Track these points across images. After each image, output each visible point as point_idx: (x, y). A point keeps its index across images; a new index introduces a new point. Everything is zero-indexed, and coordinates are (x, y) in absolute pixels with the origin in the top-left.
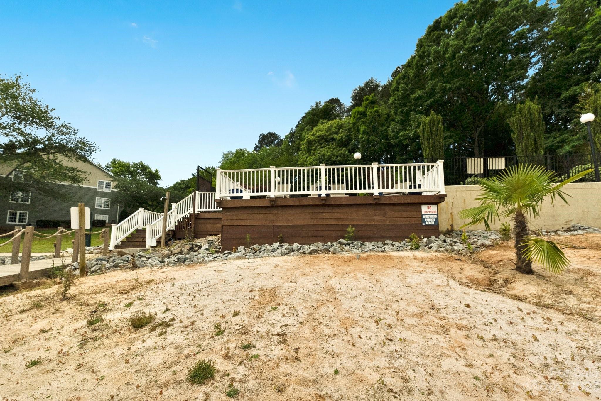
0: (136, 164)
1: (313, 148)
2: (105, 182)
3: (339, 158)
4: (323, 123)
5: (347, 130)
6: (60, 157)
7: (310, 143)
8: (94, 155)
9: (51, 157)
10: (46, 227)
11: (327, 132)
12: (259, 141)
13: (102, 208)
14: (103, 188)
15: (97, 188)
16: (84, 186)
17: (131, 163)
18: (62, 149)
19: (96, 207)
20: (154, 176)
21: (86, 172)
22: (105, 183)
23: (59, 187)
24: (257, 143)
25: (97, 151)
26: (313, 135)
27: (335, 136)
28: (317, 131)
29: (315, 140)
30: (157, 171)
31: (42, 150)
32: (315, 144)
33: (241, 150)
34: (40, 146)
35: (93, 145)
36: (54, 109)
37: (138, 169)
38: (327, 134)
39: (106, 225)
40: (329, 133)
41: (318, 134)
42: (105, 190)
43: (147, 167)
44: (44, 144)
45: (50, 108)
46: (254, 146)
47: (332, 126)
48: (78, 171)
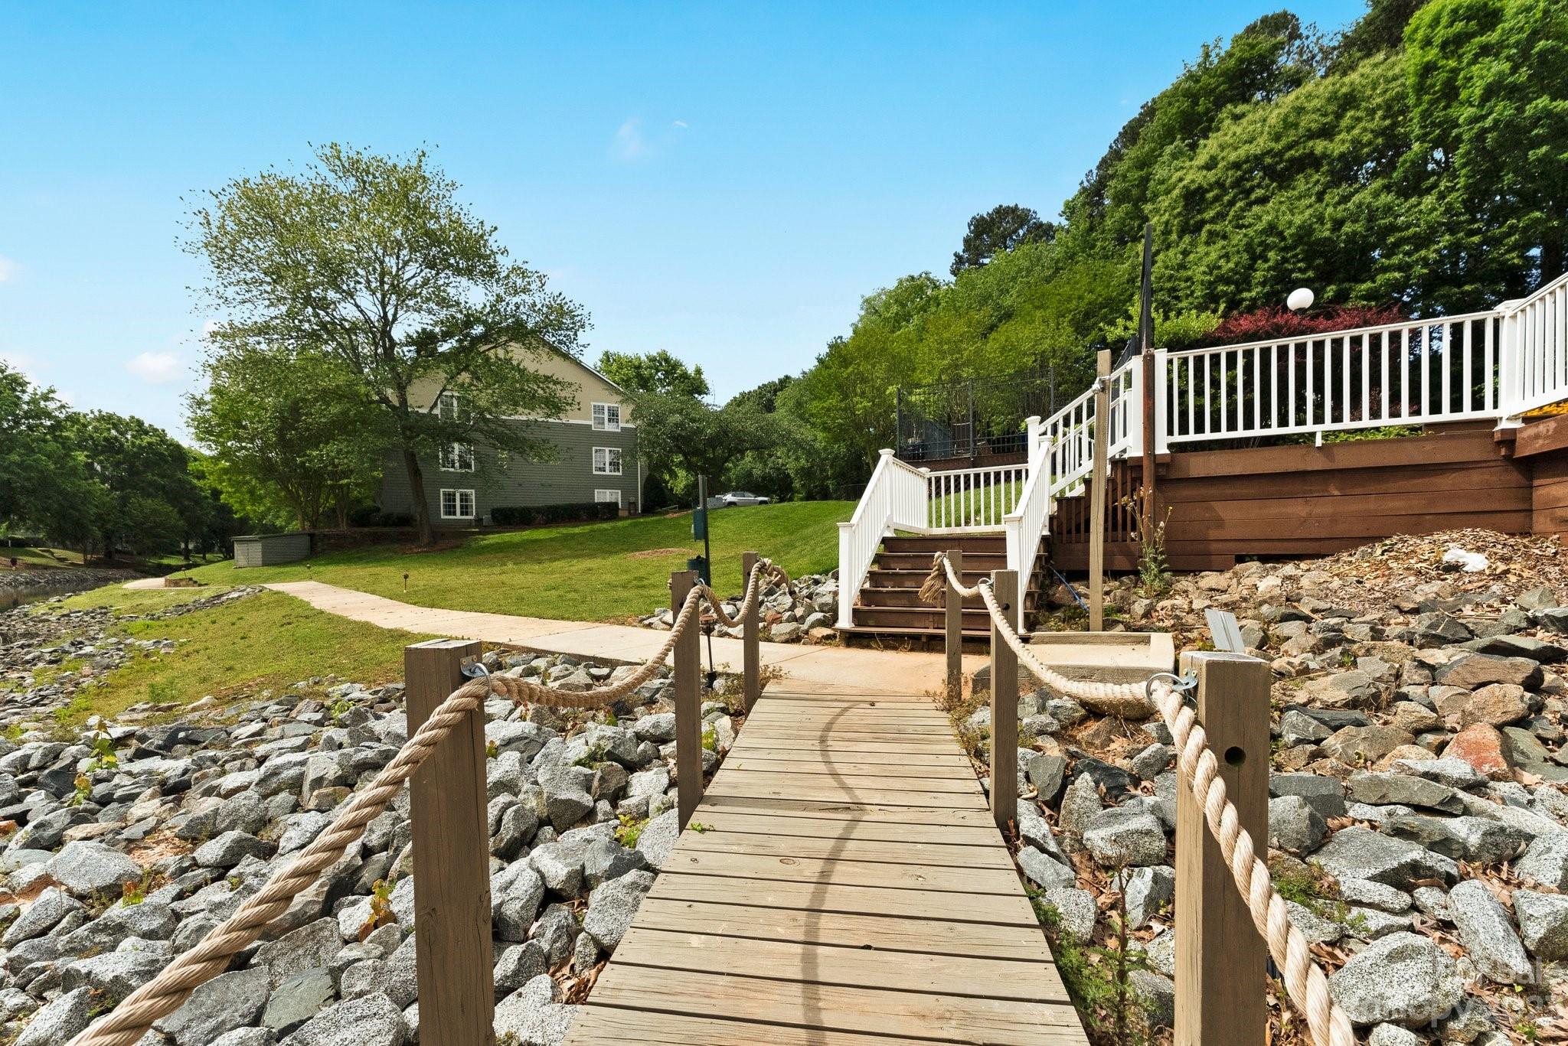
0: (652, 359)
1: (1210, 214)
2: (606, 405)
3: (1347, 228)
4: (1237, 118)
5: (1379, 107)
6: (518, 353)
7: (1194, 198)
8: (582, 337)
9: (501, 353)
10: (510, 524)
11: (1277, 138)
12: (967, 241)
13: (607, 473)
14: (603, 423)
15: (591, 423)
16: (572, 421)
17: (643, 358)
18: (519, 332)
19: (595, 473)
20: (695, 385)
21: (570, 384)
22: (606, 411)
23: (528, 426)
24: (960, 248)
25: (588, 328)
26: (1211, 165)
27: (1320, 146)
28: (1222, 148)
29: (1219, 184)
30: (698, 371)
31: (484, 338)
32: (1217, 199)
33: (913, 278)
34: (478, 330)
35: (579, 312)
36: (496, 228)
37: (658, 371)
38: (1278, 146)
39: (621, 513)
40: (1284, 142)
41: (1233, 157)
42: (609, 427)
43: (676, 365)
44: (485, 323)
45: (487, 228)
46: (953, 259)
47: (1300, 110)
48: (556, 383)
